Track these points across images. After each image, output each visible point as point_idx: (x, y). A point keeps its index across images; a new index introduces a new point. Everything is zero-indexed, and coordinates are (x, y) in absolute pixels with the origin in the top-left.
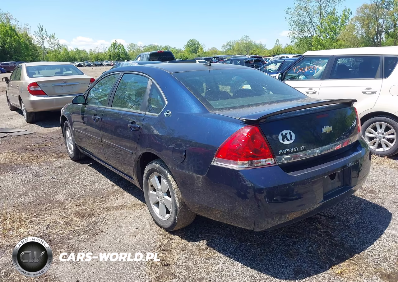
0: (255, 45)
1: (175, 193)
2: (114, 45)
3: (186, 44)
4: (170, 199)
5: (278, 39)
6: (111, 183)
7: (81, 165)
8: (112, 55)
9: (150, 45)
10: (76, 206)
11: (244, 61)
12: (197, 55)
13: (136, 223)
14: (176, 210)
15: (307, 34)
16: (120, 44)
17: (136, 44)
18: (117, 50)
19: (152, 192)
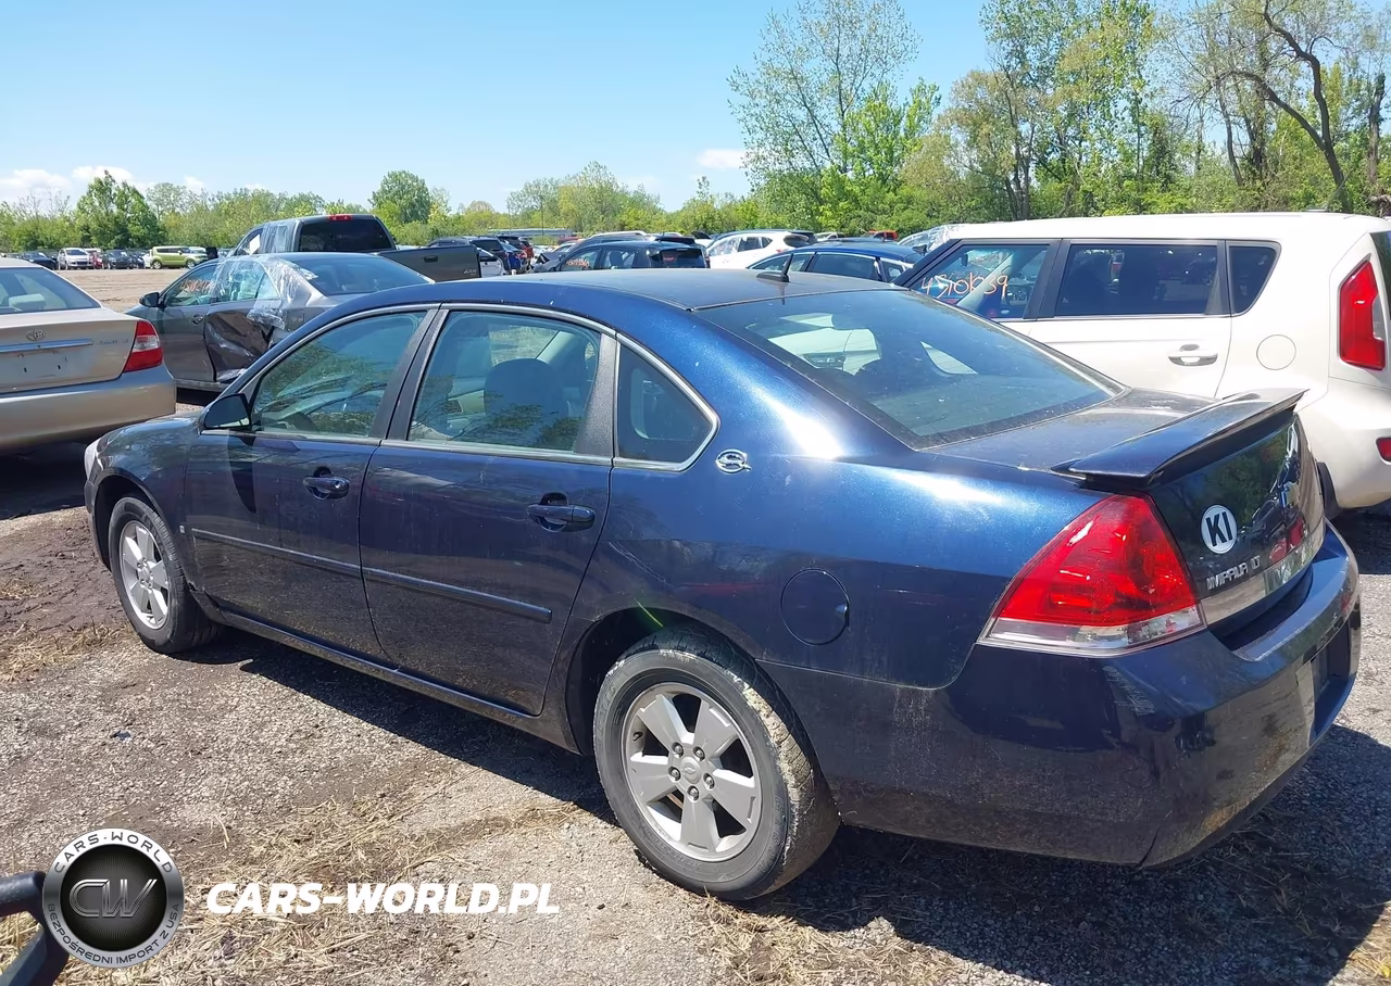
0: (624, 194)
1: (782, 756)
2: (102, 188)
3: (378, 188)
4: (749, 782)
5: (704, 178)
6: (379, 733)
7: (208, 669)
8: (94, 226)
9: (239, 191)
10: (298, 842)
11: (648, 253)
12: (428, 227)
13: (586, 885)
14: (786, 823)
15: (801, 161)
16: (125, 185)
17: (184, 187)
18: (115, 209)
19: (638, 757)
